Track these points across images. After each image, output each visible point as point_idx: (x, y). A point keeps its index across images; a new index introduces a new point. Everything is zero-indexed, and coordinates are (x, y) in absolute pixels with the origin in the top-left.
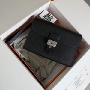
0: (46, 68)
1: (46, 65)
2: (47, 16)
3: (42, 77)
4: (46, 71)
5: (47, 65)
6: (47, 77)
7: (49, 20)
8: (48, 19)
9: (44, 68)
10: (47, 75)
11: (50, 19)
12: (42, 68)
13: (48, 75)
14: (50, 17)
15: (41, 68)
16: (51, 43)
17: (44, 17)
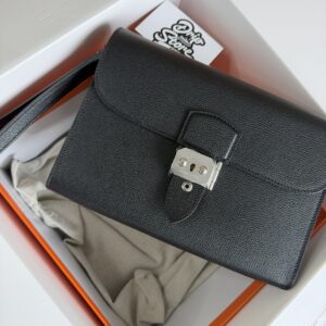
0: (161, 278)
1: (163, 263)
2: (176, 31)
3: (143, 322)
4: (162, 289)
5: (167, 264)
6: (166, 321)
7: (182, 51)
8: (180, 47)
9: (151, 277)
10: (166, 307)
11: (190, 48)
12: (146, 277)
13: (170, 311)
14: (189, 37)
15: (139, 275)
16: (193, 167)
17: (160, 33)
